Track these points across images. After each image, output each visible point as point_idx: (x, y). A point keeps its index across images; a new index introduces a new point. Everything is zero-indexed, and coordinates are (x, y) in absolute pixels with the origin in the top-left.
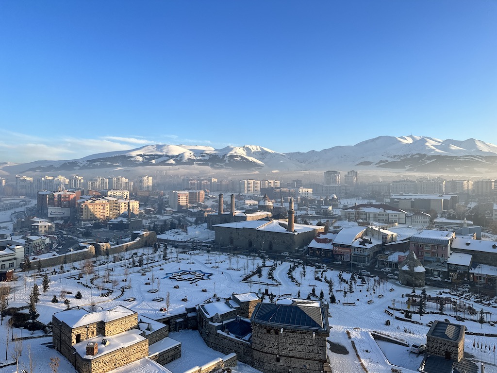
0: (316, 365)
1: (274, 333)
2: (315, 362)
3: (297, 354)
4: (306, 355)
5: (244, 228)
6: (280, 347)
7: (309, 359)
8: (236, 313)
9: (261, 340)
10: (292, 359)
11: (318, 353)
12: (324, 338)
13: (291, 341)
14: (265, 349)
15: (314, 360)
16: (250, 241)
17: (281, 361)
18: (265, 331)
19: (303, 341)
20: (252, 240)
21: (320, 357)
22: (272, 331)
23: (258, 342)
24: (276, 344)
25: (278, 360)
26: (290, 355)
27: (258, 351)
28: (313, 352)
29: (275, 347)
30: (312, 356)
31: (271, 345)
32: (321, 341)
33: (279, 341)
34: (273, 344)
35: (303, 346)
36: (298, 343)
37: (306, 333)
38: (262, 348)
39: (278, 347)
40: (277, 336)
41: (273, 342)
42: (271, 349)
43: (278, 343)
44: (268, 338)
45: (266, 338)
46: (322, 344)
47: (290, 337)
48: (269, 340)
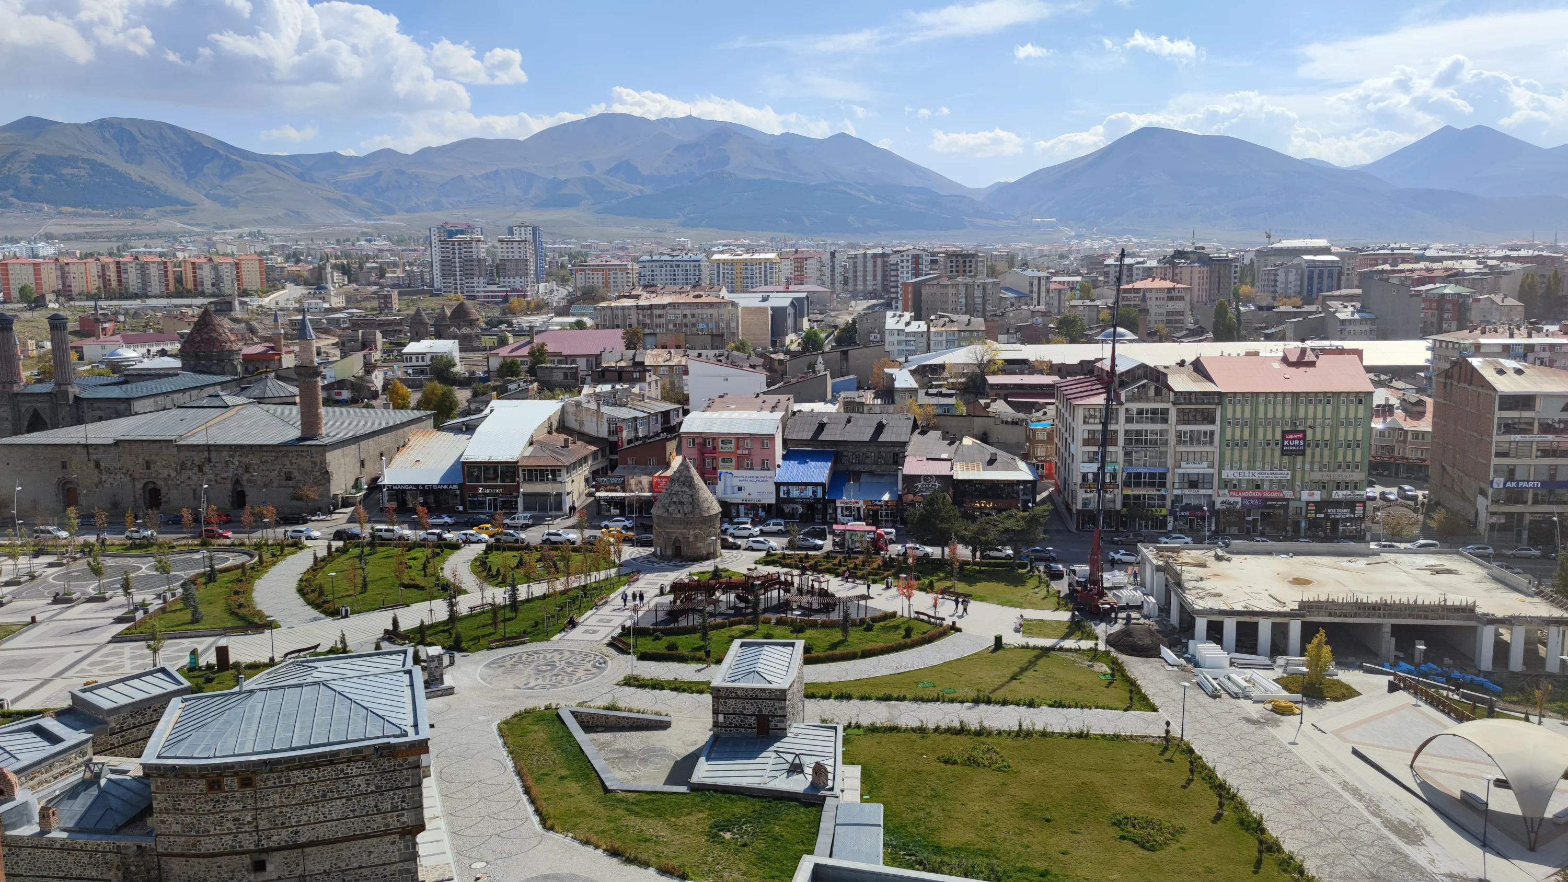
0: (392, 848)
1: (236, 785)
2: (387, 839)
3: (323, 832)
4: (358, 826)
5: (117, 443)
6: (263, 824)
7: (367, 836)
8: (90, 751)
9: (189, 820)
10: (308, 850)
11: (394, 809)
12: (411, 759)
13: (301, 794)
14: (207, 845)
15: (385, 833)
16: (151, 486)
17: (269, 867)
18: (202, 784)
19: (342, 787)
20: (160, 483)
21: (404, 819)
22: (228, 781)
23: (176, 828)
24: (249, 818)
25: (259, 866)
26: (302, 840)
27: (182, 855)
28: (379, 812)
29: (246, 828)
30: (378, 823)
31: (230, 824)
32: (405, 772)
33: (259, 805)
34: (235, 820)
35: (344, 801)
36: (324, 796)
37: (349, 760)
38: (194, 845)
39: (257, 826)
40: (248, 791)
41: (234, 814)
42: (231, 837)
43: (253, 812)
44: (214, 807)
45: (208, 808)
46: (407, 780)
47: (294, 786)
48: (221, 811)
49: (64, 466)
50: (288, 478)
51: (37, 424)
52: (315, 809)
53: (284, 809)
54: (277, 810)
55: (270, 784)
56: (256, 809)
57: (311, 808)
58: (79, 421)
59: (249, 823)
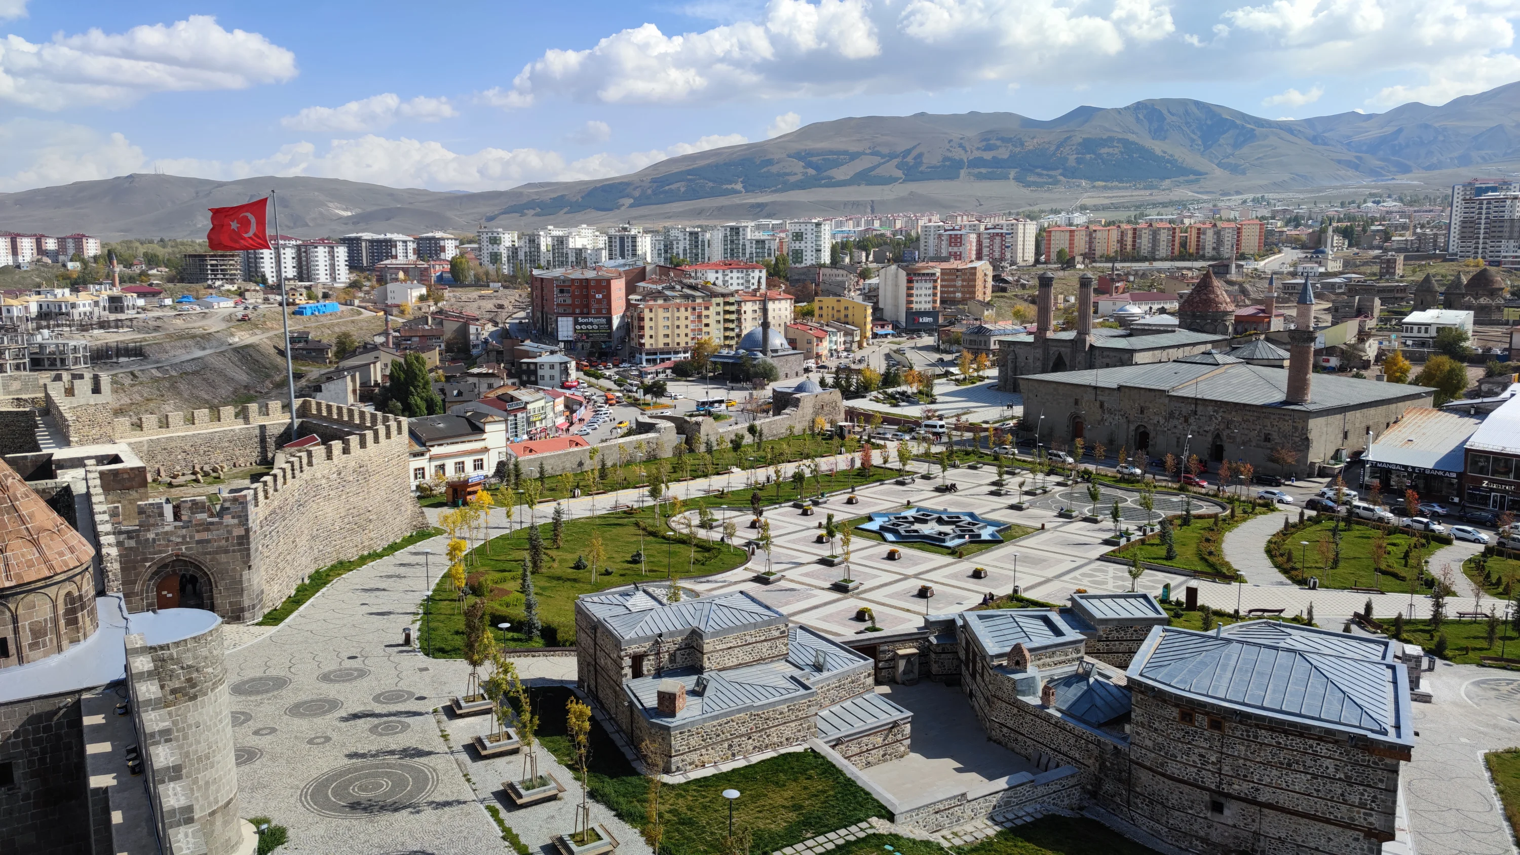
0: (1354, 844)
1: (1206, 724)
2: (1350, 833)
3: (1283, 799)
4: (1321, 807)
5: (1120, 388)
6: (1226, 769)
7: (1328, 821)
8: (1083, 650)
9: (1160, 740)
10: (1266, 811)
11: (1362, 805)
12: (1388, 761)
13: (1266, 754)
14: (1173, 768)
15: (1348, 826)
16: (1142, 430)
17: (1226, 812)
18: (1175, 713)
19: (1309, 763)
20: (1150, 428)
21: (1371, 820)
22: (1199, 717)
23: (1149, 743)
24: (1213, 759)
25: (1218, 808)
26: (1261, 799)
27: (1150, 769)
28: (1345, 802)
29: (1210, 767)
30: (1342, 812)
31: (1196, 758)
32: (1380, 772)
33: (1225, 750)
34: (1201, 755)
35: (1309, 777)
36: (1289, 765)
37: (1320, 739)
38: (1162, 765)
39: (1220, 769)
40: (1216, 733)
41: (1201, 750)
42: (1195, 770)
43: (1219, 755)
44: (1184, 737)
45: (1178, 735)
46: (1381, 781)
47: (1261, 744)
48: (1189, 743)
49: (1076, 402)
50: (1267, 439)
51: (1059, 366)
52: (1278, 774)
53: (1248, 763)
54: (1241, 762)
55: (1238, 734)
56: (1222, 753)
57: (1274, 772)
58: (1091, 366)
59: (1213, 763)
